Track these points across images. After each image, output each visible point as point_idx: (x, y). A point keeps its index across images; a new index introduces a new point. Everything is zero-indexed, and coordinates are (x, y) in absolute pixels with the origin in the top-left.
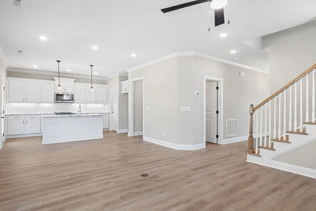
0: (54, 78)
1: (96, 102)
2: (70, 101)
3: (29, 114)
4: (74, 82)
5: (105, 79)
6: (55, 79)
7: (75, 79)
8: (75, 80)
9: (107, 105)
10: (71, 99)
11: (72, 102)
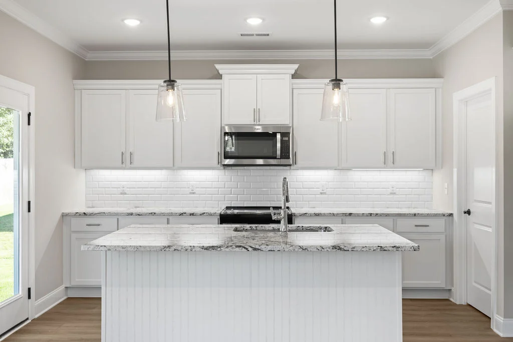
0: (218, 66)
1: (390, 161)
2: (275, 158)
3: (132, 214)
4: (294, 76)
5: (427, 54)
6: (221, 72)
7: (296, 66)
8: (296, 71)
9: (438, 178)
10: (279, 152)
11: (284, 161)
